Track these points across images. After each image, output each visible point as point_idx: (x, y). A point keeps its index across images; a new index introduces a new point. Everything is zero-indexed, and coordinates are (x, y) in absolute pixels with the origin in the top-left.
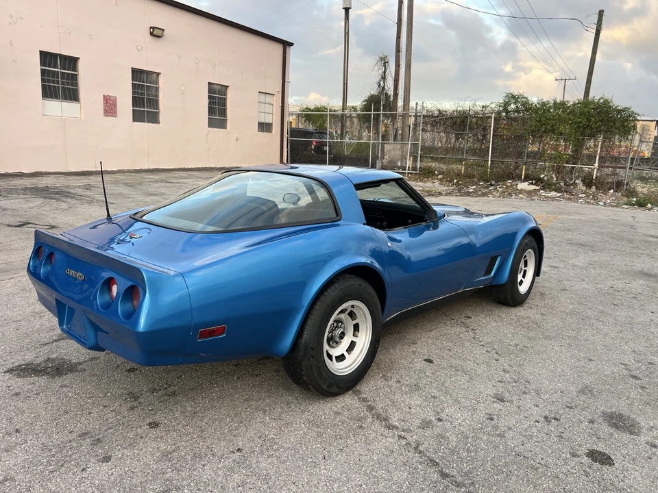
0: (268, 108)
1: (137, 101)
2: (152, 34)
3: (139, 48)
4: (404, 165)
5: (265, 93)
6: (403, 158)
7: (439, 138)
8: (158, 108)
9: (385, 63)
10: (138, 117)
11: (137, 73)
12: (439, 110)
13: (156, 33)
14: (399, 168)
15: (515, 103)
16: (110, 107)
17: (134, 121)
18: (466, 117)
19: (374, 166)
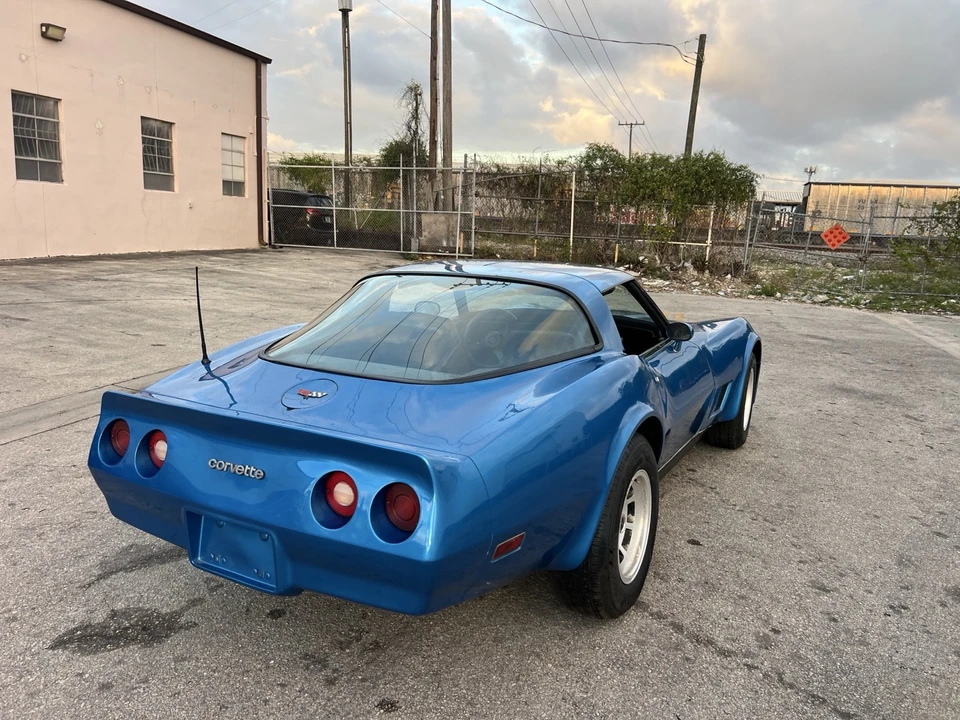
0: (237, 159)
1: (20, 145)
2: (44, 35)
3: (24, 57)
4: (451, 245)
5: (232, 135)
6: (450, 235)
7: (503, 207)
8: (60, 159)
9: (416, 95)
10: (25, 171)
11: (19, 99)
12: (498, 166)
13: (51, 34)
14: (445, 249)
15: (602, 158)
17: (18, 177)
18: (537, 177)
19: (407, 247)
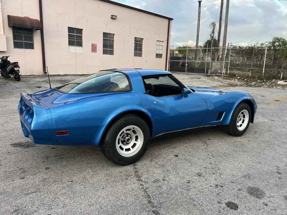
0: (161, 48)
1: (105, 46)
2: (112, 18)
3: (106, 24)
4: (221, 72)
5: (160, 41)
6: (221, 69)
7: (240, 60)
8: (113, 49)
9: (214, 25)
10: (105, 52)
11: (105, 34)
13: (113, 18)
14: (219, 73)
15: (278, 42)
16: (94, 48)
17: (103, 54)
18: (253, 49)
19: (207, 73)
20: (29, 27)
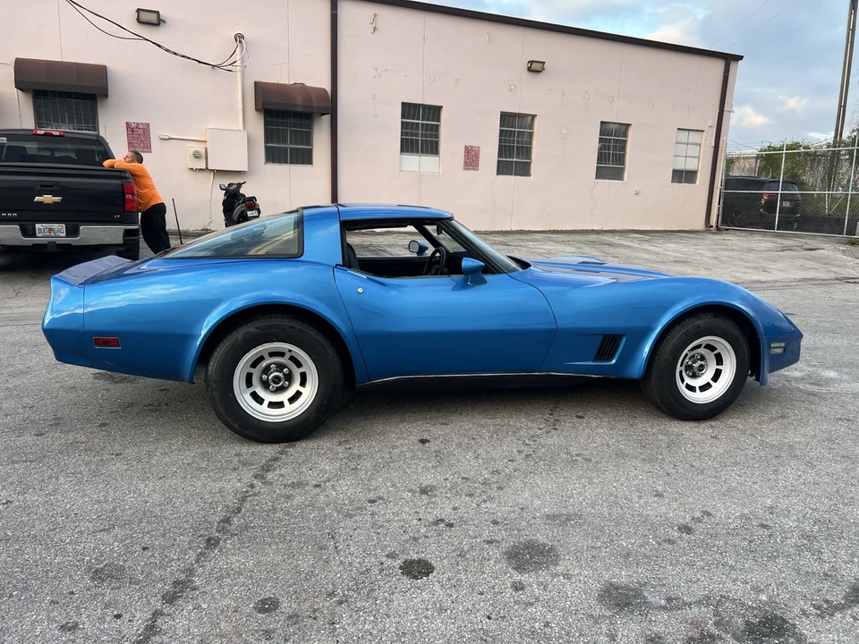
1: (504, 150)
2: (529, 69)
3: (512, 87)
5: (689, 130)
8: (530, 158)
10: (503, 169)
11: (506, 118)
13: (535, 68)
16: (471, 159)
17: (498, 173)
19: (852, 231)
20: (300, 109)
